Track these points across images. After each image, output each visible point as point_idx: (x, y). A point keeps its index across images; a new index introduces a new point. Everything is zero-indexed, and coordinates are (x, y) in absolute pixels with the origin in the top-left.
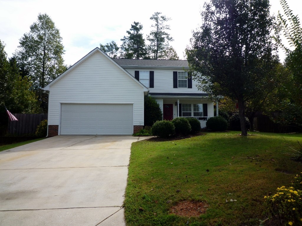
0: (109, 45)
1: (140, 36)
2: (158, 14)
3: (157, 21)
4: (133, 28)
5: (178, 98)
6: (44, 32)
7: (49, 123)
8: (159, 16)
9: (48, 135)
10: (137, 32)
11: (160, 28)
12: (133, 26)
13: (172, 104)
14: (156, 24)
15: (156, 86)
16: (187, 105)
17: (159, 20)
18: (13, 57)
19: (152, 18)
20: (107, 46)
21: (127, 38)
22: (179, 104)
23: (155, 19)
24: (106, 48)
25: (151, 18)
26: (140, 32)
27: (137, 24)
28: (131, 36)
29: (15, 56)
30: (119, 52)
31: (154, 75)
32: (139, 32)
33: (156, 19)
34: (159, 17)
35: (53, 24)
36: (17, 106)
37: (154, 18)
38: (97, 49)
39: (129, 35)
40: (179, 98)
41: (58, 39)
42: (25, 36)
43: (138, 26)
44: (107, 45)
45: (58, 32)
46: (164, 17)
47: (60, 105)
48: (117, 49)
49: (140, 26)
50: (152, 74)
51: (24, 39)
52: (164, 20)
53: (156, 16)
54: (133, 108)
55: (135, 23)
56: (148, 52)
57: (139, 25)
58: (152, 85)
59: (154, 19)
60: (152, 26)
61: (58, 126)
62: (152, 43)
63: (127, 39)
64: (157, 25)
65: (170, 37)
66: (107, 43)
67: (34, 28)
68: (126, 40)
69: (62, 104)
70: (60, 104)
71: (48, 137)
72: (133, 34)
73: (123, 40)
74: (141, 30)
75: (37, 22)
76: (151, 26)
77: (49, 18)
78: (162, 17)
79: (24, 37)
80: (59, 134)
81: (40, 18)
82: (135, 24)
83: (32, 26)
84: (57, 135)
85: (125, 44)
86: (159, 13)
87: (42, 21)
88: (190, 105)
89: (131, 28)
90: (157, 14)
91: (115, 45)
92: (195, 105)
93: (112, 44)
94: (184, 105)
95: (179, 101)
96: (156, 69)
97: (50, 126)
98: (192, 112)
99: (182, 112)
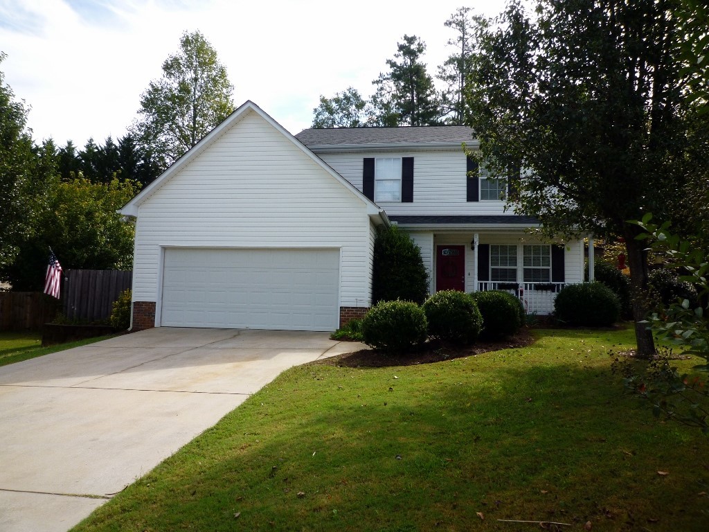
0: (341, 96)
1: (418, 71)
2: (466, 12)
3: (463, 30)
4: (402, 52)
5: (474, 231)
6: (194, 76)
7: (135, 298)
8: (469, 16)
9: (131, 325)
10: (413, 61)
11: (470, 45)
12: (401, 48)
13: (464, 246)
14: (461, 37)
15: (418, 197)
16: (504, 248)
17: (467, 27)
18: (126, 137)
19: (450, 23)
20: (337, 101)
21: (386, 76)
22: (480, 246)
23: (457, 24)
24: (334, 105)
25: (448, 24)
26: (420, 60)
27: (411, 40)
28: (395, 70)
29: (131, 133)
30: (364, 112)
31: (415, 166)
32: (418, 61)
33: (461, 25)
34: (467, 18)
35: (214, 54)
36: (104, 250)
37: (454, 22)
38: (249, 104)
39: (391, 70)
40: (478, 231)
41: (225, 90)
42: (153, 86)
43: (413, 47)
44: (336, 97)
45: (222, 73)
46: (479, 18)
47: (159, 251)
48: (361, 105)
49: (419, 44)
50: (408, 165)
51: (150, 93)
53: (460, 18)
54: (341, 260)
55: (406, 38)
56: (438, 109)
57: (416, 43)
58: (407, 195)
59: (454, 25)
60: (449, 43)
61: (153, 304)
62: (451, 85)
63: (388, 79)
64: (462, 39)
66: (336, 92)
67: (171, 67)
68: (384, 82)
69: (165, 249)
70: (160, 248)
71: (132, 331)
72: (400, 68)
73: (377, 82)
74: (420, 55)
75: (178, 52)
76: (446, 43)
77: (204, 42)
78: (475, 19)
79: (151, 89)
80: (156, 325)
81: (186, 43)
82: (406, 42)
83: (167, 62)
84: (153, 326)
85: (383, 92)
86: (468, 9)
87: (189, 48)
88: (514, 248)
89: (397, 53)
90: (462, 12)
91: (355, 95)
92: (527, 249)
93: (349, 95)
94: (495, 248)
95: (478, 237)
96: (419, 151)
97: (137, 304)
98: (520, 268)
99: (491, 267)
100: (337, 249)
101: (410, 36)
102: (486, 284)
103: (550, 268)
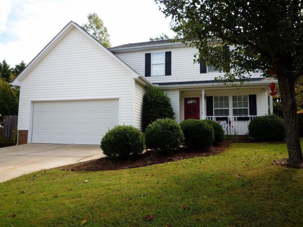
7: (19, 128)
9: (18, 143)
13: (199, 98)
15: (174, 72)
16: (222, 98)
31: (172, 56)
38: (72, 23)
47: (30, 104)
50: (168, 56)
54: (119, 105)
58: (168, 72)
61: (27, 131)
69: (34, 102)
70: (30, 102)
80: (28, 142)
88: (227, 98)
92: (234, 98)
93: (163, 36)
94: (216, 98)
95: (204, 92)
96: (174, 48)
97: (20, 131)
98: (231, 109)
99: (214, 109)
100: (117, 99)
102: (212, 118)
103: (248, 108)
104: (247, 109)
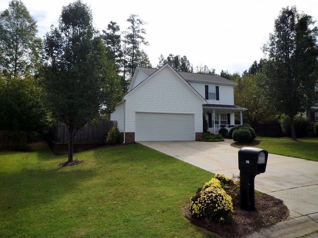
3: (133, 23)
5: (214, 109)
8: (136, 18)
9: (124, 141)
10: (114, 33)
12: (109, 26)
16: (215, 114)
17: (135, 23)
23: (131, 21)
25: (128, 20)
26: (118, 33)
27: (114, 24)
33: (133, 21)
52: (141, 23)
54: (195, 118)
55: (111, 22)
57: (116, 25)
60: (129, 28)
65: (145, 41)
70: (135, 113)
74: (118, 30)
78: (138, 20)
82: (111, 24)
84: (134, 141)
86: (136, 16)
88: (218, 115)
89: (108, 28)
90: (133, 16)
96: (192, 82)
97: (127, 133)
98: (220, 121)
99: (212, 120)
100: (193, 115)
101: (113, 22)
104: (226, 121)
